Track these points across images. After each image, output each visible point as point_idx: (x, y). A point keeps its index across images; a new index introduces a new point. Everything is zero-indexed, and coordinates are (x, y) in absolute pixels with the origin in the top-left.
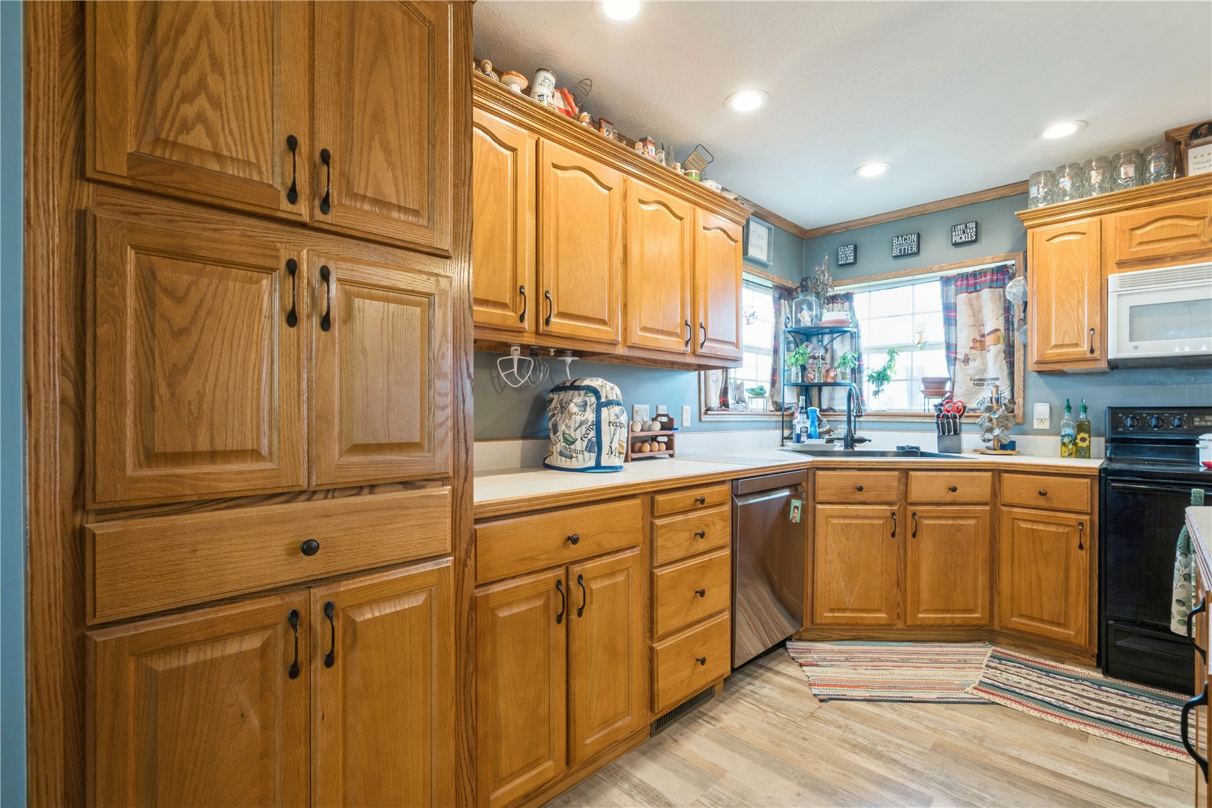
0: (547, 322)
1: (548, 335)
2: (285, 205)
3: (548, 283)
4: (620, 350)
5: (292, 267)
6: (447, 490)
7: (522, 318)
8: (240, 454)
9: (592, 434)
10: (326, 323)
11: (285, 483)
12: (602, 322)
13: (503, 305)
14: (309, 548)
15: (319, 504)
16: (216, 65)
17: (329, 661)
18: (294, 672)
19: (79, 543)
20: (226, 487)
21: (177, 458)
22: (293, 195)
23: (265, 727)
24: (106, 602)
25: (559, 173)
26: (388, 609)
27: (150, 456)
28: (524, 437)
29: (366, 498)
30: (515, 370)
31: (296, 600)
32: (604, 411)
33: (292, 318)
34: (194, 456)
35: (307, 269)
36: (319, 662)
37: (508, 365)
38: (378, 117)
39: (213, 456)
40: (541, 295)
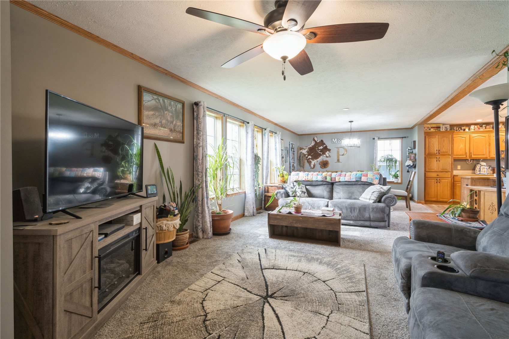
0: (471, 156)
1: (472, 158)
2: (436, 154)
3: (472, 151)
4: (488, 158)
5: (437, 158)
6: (450, 173)
7: (466, 156)
8: (433, 169)
9: (479, 170)
10: (439, 161)
11: (436, 171)
12: (484, 155)
13: (464, 155)
14: (438, 175)
15: (439, 173)
16: (432, 147)
17: (439, 183)
18: (437, 183)
19: (425, 174)
20: (433, 171)
21: (430, 169)
22: (437, 153)
23: (435, 185)
24: (426, 176)
25: (474, 138)
26: (444, 180)
27: (428, 169)
28: (472, 170)
29: (442, 173)
30: (469, 162)
31: (437, 178)
32: (481, 167)
33: (437, 161)
34: (431, 169)
35: (438, 158)
36: (438, 183)
37: (468, 161)
38: (444, 146)
39: (432, 169)
40: (470, 153)
